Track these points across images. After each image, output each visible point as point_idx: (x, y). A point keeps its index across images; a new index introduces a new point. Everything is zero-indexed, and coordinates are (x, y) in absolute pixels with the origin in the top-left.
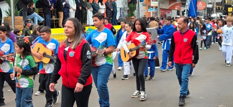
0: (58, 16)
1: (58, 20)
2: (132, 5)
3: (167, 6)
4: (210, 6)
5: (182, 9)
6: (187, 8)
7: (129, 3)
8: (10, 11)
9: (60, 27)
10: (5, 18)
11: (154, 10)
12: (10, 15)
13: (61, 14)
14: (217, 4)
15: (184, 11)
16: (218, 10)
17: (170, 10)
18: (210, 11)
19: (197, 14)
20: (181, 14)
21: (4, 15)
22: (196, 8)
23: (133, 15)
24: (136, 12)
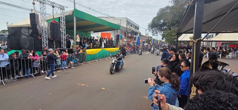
0: (90, 44)
1: (90, 46)
2: (118, 41)
3: (129, 40)
4: (144, 41)
5: (135, 41)
6: (136, 42)
7: (117, 40)
8: (74, 43)
9: (91, 49)
10: (72, 45)
11: (125, 42)
12: (74, 44)
13: (92, 44)
14: (146, 40)
15: (135, 43)
16: (147, 42)
17: (130, 42)
18: (144, 42)
19: (140, 43)
20: (134, 43)
21: (72, 44)
22: (139, 42)
23: (118, 44)
24: (119, 43)
